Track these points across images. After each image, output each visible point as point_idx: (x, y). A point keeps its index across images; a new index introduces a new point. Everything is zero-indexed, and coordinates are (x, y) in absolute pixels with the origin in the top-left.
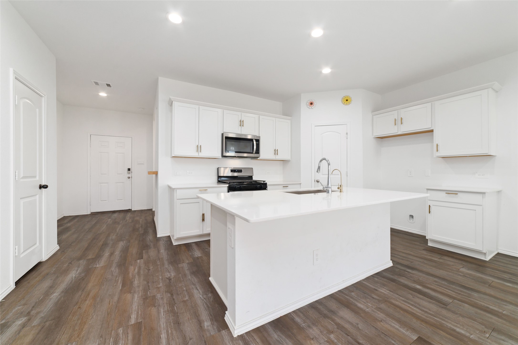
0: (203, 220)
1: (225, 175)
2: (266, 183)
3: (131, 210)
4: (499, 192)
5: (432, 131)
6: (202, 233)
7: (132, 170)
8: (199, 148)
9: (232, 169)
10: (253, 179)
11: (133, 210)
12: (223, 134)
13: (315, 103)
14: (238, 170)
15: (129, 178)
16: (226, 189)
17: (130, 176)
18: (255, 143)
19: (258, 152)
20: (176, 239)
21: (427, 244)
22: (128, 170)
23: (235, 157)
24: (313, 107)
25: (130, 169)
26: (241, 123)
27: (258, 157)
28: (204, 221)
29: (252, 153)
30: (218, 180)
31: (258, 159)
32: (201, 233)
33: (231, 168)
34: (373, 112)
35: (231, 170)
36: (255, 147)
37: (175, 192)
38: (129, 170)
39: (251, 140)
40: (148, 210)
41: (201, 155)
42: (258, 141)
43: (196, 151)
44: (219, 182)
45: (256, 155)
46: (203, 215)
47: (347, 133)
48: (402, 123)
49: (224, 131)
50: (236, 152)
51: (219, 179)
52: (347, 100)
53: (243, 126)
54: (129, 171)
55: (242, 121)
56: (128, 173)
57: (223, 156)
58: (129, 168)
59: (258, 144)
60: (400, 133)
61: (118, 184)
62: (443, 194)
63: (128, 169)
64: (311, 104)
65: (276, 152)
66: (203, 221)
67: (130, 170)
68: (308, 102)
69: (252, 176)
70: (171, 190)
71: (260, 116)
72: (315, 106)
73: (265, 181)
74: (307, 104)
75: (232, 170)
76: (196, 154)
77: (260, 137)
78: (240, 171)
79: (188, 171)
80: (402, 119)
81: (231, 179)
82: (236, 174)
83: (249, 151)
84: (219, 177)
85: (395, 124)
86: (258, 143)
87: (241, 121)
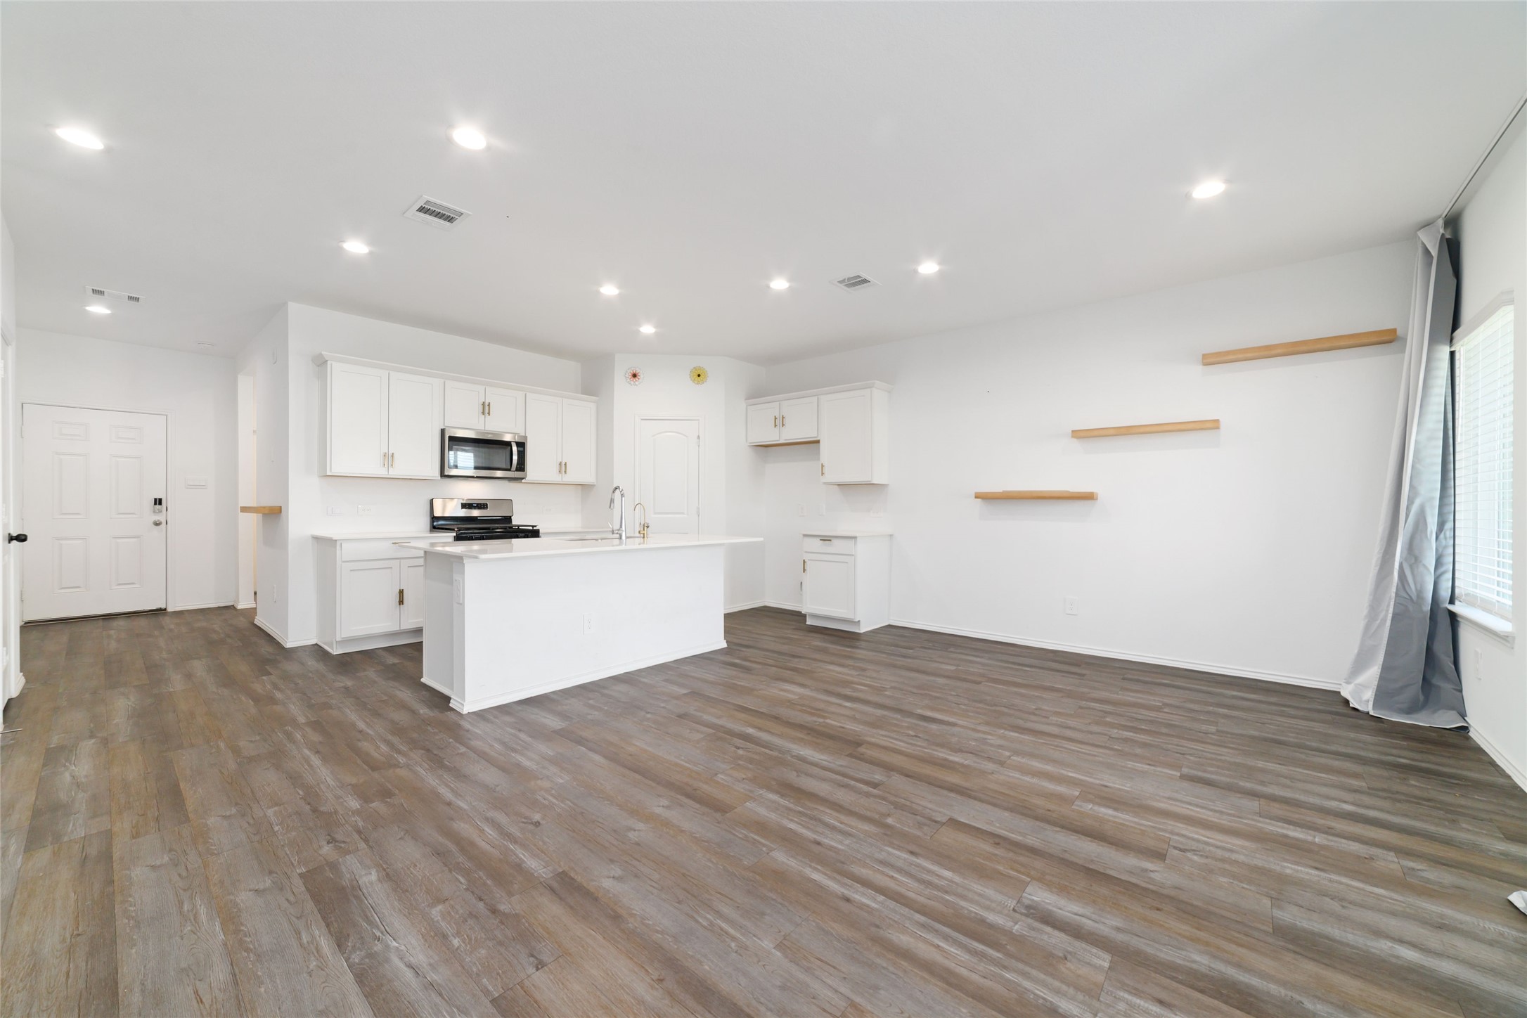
0: (401, 602)
1: (447, 514)
2: (538, 530)
3: (165, 609)
4: (891, 535)
5: (818, 442)
6: (399, 629)
7: (169, 502)
8: (389, 458)
9: (464, 502)
10: (513, 523)
11: (170, 609)
12: (443, 432)
13: (641, 376)
14: (477, 504)
15: (157, 524)
16: (451, 540)
17: (161, 518)
18: (515, 448)
19: (521, 467)
20: (339, 642)
21: (806, 621)
22: (155, 504)
23: (473, 477)
24: (637, 383)
25: (160, 500)
26: (486, 409)
27: (523, 479)
28: (403, 604)
29: (510, 470)
30: (433, 525)
31: (523, 481)
32: (396, 628)
33: (463, 500)
34: (746, 399)
35: (462, 504)
36: (515, 458)
37: (338, 547)
38: (158, 502)
39: (508, 444)
40: (219, 608)
41: (393, 473)
42: (521, 445)
43: (382, 464)
44: (434, 528)
45: (518, 474)
46: (401, 592)
47: (699, 437)
48: (783, 425)
49: (446, 425)
50: (476, 468)
51: (435, 524)
52: (699, 376)
53: (489, 414)
54: (158, 506)
55: (487, 404)
56: (154, 512)
57: (443, 475)
58: (158, 497)
59: (521, 451)
60: (782, 441)
61: (119, 540)
62: (817, 542)
63: (156, 500)
64: (635, 376)
65: (563, 468)
66: (400, 604)
67: (160, 504)
68: (628, 371)
69: (510, 517)
70: (325, 544)
71: (528, 394)
72: (640, 381)
73: (536, 526)
74: (627, 376)
75: (465, 504)
76: (382, 472)
77: (526, 437)
78: (482, 506)
79: (360, 506)
80: (783, 418)
81: (462, 523)
82: (475, 513)
83: (504, 466)
84: (434, 519)
85: (775, 426)
86: (521, 449)
87: (484, 404)
